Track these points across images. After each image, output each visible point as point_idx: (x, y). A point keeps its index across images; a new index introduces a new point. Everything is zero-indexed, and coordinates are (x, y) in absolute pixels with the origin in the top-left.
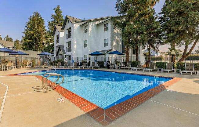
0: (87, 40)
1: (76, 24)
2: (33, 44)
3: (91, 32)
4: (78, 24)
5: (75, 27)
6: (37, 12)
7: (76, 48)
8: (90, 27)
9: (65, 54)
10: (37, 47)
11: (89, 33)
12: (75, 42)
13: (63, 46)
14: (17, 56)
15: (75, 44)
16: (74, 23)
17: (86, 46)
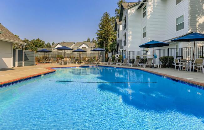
0: (145, 27)
1: (132, 9)
2: (103, 42)
3: (151, 14)
4: (134, 8)
5: (130, 13)
6: (106, 12)
7: (131, 40)
8: (150, 6)
9: (122, 49)
10: (107, 45)
11: (149, 15)
12: (131, 33)
13: (121, 40)
14: (81, 53)
15: (130, 35)
16: (128, 9)
17: (144, 35)
